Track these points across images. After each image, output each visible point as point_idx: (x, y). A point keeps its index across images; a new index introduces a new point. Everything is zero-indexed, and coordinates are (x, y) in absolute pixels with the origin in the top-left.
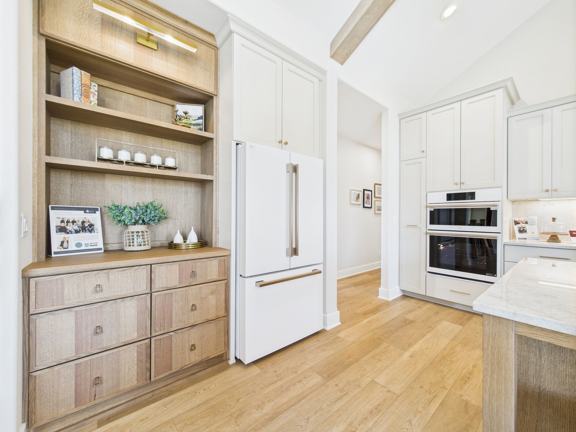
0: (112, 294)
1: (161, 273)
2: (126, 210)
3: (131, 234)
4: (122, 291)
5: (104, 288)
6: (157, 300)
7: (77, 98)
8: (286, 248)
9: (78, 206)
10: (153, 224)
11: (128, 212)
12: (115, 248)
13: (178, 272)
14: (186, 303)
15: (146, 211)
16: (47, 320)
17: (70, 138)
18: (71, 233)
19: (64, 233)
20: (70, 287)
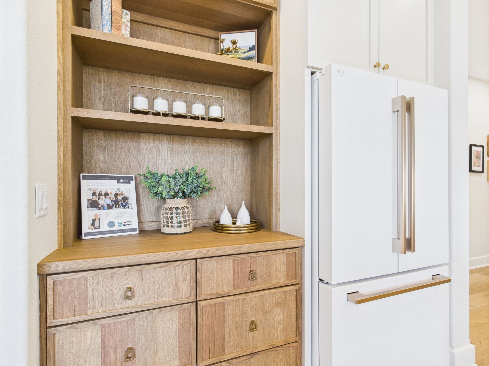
0: (146, 302)
1: (210, 272)
2: (164, 179)
3: (169, 211)
4: (160, 298)
5: (136, 293)
6: (204, 312)
7: (107, 30)
8: (393, 239)
9: (111, 174)
10: (195, 198)
11: (166, 181)
12: (152, 228)
13: (232, 272)
14: (243, 318)
15: (187, 180)
16: (68, 336)
17: (103, 90)
18: (104, 209)
19: (95, 208)
20: (95, 289)
